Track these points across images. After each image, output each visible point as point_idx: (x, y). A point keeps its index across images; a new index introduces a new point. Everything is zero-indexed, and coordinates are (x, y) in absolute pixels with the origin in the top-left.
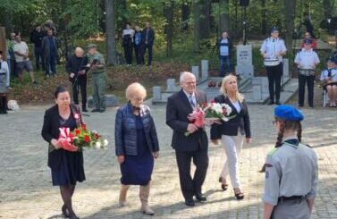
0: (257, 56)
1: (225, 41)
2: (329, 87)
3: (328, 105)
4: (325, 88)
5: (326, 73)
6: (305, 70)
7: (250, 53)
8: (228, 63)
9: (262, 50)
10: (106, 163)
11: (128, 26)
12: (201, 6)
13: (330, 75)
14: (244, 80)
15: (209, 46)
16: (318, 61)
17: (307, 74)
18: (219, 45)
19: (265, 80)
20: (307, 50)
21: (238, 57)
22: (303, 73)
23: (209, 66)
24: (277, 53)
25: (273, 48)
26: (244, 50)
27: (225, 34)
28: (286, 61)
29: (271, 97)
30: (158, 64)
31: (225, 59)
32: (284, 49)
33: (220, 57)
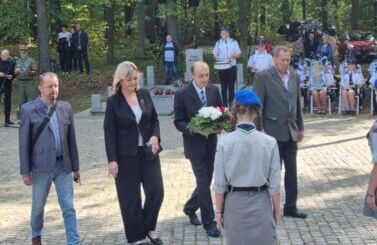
1: (170, 45)
7: (201, 58)
8: (175, 69)
9: (214, 52)
11: (64, 29)
12: (145, 7)
15: (156, 51)
18: (164, 49)
20: (261, 52)
21: (188, 63)
23: (156, 73)
24: (230, 56)
26: (194, 55)
27: (169, 38)
28: (240, 67)
30: (98, 71)
31: (170, 64)
32: (238, 51)
33: (165, 63)
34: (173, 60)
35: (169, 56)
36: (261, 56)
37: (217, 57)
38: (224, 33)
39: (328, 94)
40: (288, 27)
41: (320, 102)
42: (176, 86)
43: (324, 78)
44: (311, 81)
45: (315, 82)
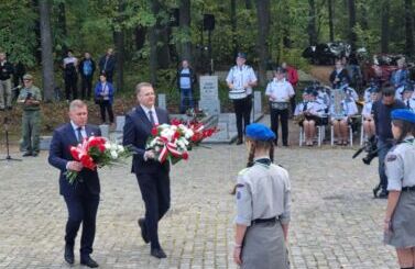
0: (224, 88)
1: (186, 71)
2: (306, 122)
4: (301, 124)
6: (279, 103)
7: (216, 85)
8: (190, 97)
10: (41, 212)
11: (70, 54)
12: (158, 31)
13: (305, 108)
14: (209, 117)
15: (169, 77)
16: (293, 93)
17: (281, 108)
18: (179, 76)
19: (232, 117)
20: (280, 79)
21: (202, 91)
22: (276, 106)
24: (246, 84)
25: (241, 77)
26: (208, 82)
27: (185, 63)
28: (258, 94)
29: (240, 136)
31: (186, 92)
33: (180, 90)
34: (189, 87)
35: (185, 82)
36: (280, 84)
37: (231, 86)
38: (240, 60)
39: (349, 123)
41: (341, 132)
43: (345, 107)
44: (332, 110)
45: (336, 110)
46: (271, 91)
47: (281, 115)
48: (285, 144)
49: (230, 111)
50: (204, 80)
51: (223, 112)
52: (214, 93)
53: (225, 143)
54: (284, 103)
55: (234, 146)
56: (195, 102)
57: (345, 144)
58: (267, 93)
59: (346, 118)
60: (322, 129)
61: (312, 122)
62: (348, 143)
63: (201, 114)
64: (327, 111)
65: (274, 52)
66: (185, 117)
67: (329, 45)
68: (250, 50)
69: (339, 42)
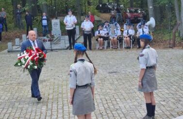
0: (63, 25)
1: (45, 17)
2: (99, 39)
3: (99, 49)
4: (97, 40)
5: (97, 32)
6: (87, 31)
7: (59, 24)
8: (47, 29)
9: (65, 21)
13: (99, 33)
14: (56, 37)
15: (37, 20)
16: (93, 26)
17: (88, 33)
18: (42, 20)
19: (67, 37)
20: (87, 21)
21: (53, 26)
22: (86, 33)
23: (38, 31)
25: (70, 20)
26: (55, 22)
27: (44, 14)
28: (77, 27)
29: (70, 46)
31: (45, 26)
32: (76, 21)
33: (42, 26)
34: (47, 24)
35: (45, 22)
36: (87, 23)
37: (66, 24)
39: (118, 39)
40: (101, 6)
41: (114, 43)
42: (48, 37)
43: (116, 32)
44: (110, 33)
45: (112, 34)
46: (83, 26)
47: (88, 36)
48: (90, 49)
49: (65, 35)
50: (54, 21)
51: (62, 35)
52: (58, 27)
53: (64, 49)
54: (89, 31)
55: (68, 50)
56: (50, 31)
57: (116, 48)
58: (82, 27)
59: (116, 37)
60: (106, 42)
61: (102, 39)
62: (118, 48)
63: (53, 37)
64: (108, 34)
65: (84, 8)
66: (45, 38)
67: (107, 4)
68: (73, 7)
69: (111, 3)
